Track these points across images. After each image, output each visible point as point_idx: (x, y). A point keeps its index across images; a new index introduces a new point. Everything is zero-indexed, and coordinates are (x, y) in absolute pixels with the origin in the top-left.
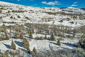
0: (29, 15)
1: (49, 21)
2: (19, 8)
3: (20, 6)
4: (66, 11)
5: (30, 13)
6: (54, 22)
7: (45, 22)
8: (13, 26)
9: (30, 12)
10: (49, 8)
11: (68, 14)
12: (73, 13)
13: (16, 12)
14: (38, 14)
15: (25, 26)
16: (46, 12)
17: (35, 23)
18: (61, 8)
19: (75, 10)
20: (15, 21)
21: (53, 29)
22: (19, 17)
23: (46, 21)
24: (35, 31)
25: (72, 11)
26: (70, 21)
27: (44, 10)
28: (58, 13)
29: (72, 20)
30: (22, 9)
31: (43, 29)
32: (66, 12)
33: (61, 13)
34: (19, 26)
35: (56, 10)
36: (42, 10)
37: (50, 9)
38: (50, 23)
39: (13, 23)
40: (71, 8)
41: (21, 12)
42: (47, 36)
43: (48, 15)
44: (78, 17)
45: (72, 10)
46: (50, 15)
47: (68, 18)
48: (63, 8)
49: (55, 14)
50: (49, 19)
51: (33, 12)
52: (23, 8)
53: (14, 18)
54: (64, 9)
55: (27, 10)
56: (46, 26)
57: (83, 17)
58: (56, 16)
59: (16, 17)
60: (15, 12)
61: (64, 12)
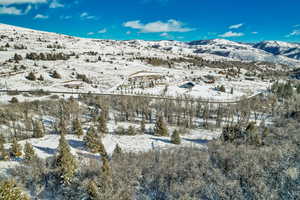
0: (86, 68)
1: (151, 85)
2: (47, 44)
3: (52, 37)
4: (208, 51)
5: (88, 61)
6: (166, 90)
7: (141, 90)
8: (43, 103)
9: (89, 57)
10: (152, 43)
11: (214, 64)
12: (229, 59)
13: (42, 57)
14: (116, 66)
15: (80, 103)
16: (142, 59)
17: (109, 92)
18: (190, 44)
19: (238, 48)
20: (45, 89)
21: (163, 109)
22: (55, 75)
23: (142, 87)
24: (111, 115)
25: (227, 54)
26: (216, 84)
27: (135, 51)
28: (181, 60)
29: (223, 82)
30: (59, 47)
31: (134, 107)
32: (207, 57)
33: (190, 61)
34: (62, 101)
35: (175, 49)
36: (129, 50)
37: (156, 47)
38: (156, 91)
39: (41, 93)
40: (225, 42)
41: (60, 57)
42: (147, 127)
43: (149, 67)
44: (244, 71)
45: (229, 49)
46: (156, 68)
47: (209, 77)
48: (198, 43)
49: (170, 63)
50: (153, 81)
51: (100, 59)
52: (60, 43)
53: (41, 79)
54: (203, 47)
55: (76, 52)
56: (144, 100)
57: (259, 72)
58: (172, 71)
59: (47, 76)
60: (38, 58)
61: (200, 55)
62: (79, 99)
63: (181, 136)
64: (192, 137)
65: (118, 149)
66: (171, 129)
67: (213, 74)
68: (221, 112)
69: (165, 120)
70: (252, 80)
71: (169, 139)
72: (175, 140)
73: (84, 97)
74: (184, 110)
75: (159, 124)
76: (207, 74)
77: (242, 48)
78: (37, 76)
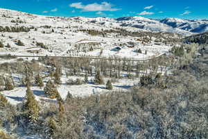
0: (43, 38)
1: (91, 49)
2: (12, 19)
3: (14, 14)
4: (130, 25)
5: (44, 32)
6: (101, 52)
7: (84, 53)
8: (11, 64)
9: (45, 30)
10: (91, 19)
11: (134, 34)
12: (144, 30)
13: (7, 29)
14: (65, 36)
15: (40, 64)
16: (84, 31)
17: (60, 55)
18: (118, 20)
19: (150, 23)
20: (12, 54)
21: (100, 66)
22: (20, 43)
23: (85, 51)
24: (63, 72)
25: (142, 27)
26: (136, 48)
27: (79, 25)
28: (111, 31)
29: (140, 46)
30: (20, 22)
31: (80, 65)
32: (129, 29)
33: (118, 32)
34: (26, 63)
35: (107, 24)
36: (74, 24)
37: (94, 22)
38: (95, 53)
39: (9, 57)
40: (141, 18)
41: (22, 29)
42: (89, 79)
43: (89, 37)
44: (153, 38)
45: (144, 24)
46: (94, 37)
47: (130, 43)
48: (123, 19)
49: (104, 34)
50: (92, 46)
51: (53, 31)
52: (22, 18)
53: (8, 46)
54: (126, 22)
55: (35, 26)
56: (86, 60)
57: (163, 39)
58: (105, 39)
59: (12, 44)
60: (4, 30)
61: (124, 28)
62: (39, 61)
63: (112, 84)
64: (120, 84)
65: (69, 95)
66: (105, 80)
67: (134, 41)
68: (139, 67)
69: (101, 74)
70: (159, 44)
71: (105, 86)
72: (109, 87)
73: (42, 59)
74: (114, 66)
75: (98, 76)
76: (129, 41)
77: (153, 23)
78: (5, 44)
